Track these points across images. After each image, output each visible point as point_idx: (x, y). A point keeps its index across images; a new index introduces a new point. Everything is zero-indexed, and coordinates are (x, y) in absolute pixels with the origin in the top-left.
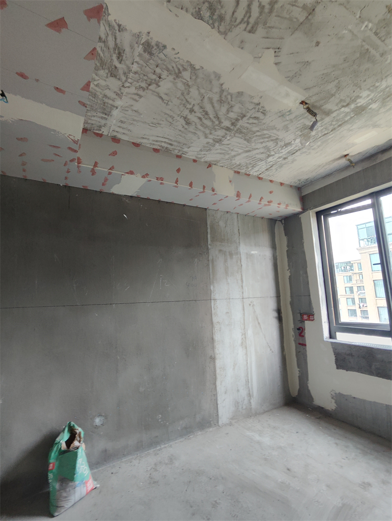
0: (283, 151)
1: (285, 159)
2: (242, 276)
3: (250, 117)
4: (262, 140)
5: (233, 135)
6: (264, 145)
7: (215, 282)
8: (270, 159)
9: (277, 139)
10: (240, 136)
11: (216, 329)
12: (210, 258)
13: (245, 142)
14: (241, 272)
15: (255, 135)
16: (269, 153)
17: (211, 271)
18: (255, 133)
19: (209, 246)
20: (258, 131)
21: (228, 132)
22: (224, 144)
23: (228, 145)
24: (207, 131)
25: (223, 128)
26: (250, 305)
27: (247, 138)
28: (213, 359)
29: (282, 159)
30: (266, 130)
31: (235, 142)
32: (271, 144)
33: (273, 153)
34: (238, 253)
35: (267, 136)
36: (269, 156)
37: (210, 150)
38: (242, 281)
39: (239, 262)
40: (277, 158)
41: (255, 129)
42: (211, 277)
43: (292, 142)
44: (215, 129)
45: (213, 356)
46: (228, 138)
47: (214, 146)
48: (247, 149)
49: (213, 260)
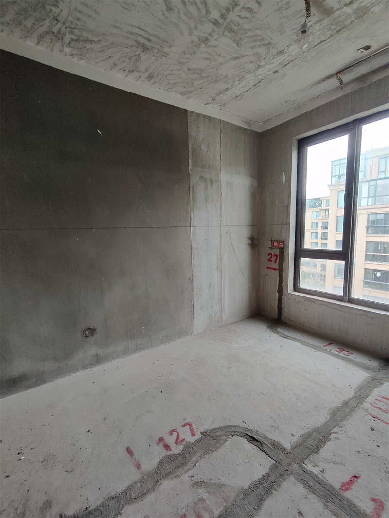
0: (275, 60)
1: (275, 72)
2: (221, 204)
3: (243, 8)
4: (253, 44)
5: (221, 33)
6: (255, 50)
7: (195, 209)
8: (260, 71)
9: (270, 44)
10: (229, 35)
11: (194, 254)
12: (191, 184)
13: (235, 45)
14: (220, 200)
15: (247, 35)
16: (259, 63)
17: (191, 198)
18: (246, 33)
19: (190, 172)
20: (250, 30)
21: (216, 28)
22: (210, 46)
23: (215, 47)
24: (193, 25)
25: (211, 22)
26: (227, 233)
27: (237, 39)
28: (191, 280)
29: (271, 72)
30: (259, 29)
31: (224, 43)
32: (262, 50)
33: (263, 63)
34: (218, 181)
35: (260, 38)
36: (259, 67)
37: (194, 52)
38: (221, 210)
39: (219, 190)
40: (266, 70)
41: (246, 26)
42: (191, 204)
43: (286, 50)
44: (201, 21)
45: (191, 278)
46: (216, 37)
47: (199, 46)
48: (236, 55)
49: (193, 187)
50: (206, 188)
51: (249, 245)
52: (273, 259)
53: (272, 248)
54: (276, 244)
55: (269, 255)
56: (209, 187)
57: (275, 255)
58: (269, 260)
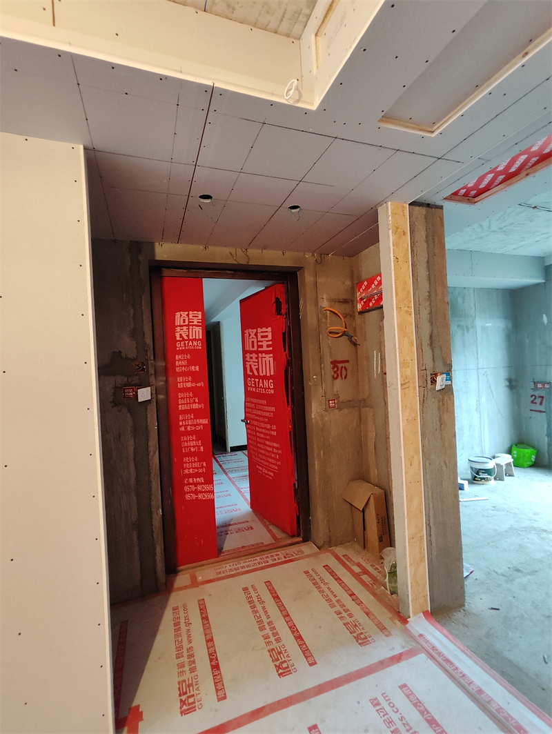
50: (463, 334)
51: (508, 386)
52: (538, 401)
53: (536, 389)
54: (540, 386)
55: (532, 396)
56: (466, 333)
57: (540, 397)
58: (532, 402)
